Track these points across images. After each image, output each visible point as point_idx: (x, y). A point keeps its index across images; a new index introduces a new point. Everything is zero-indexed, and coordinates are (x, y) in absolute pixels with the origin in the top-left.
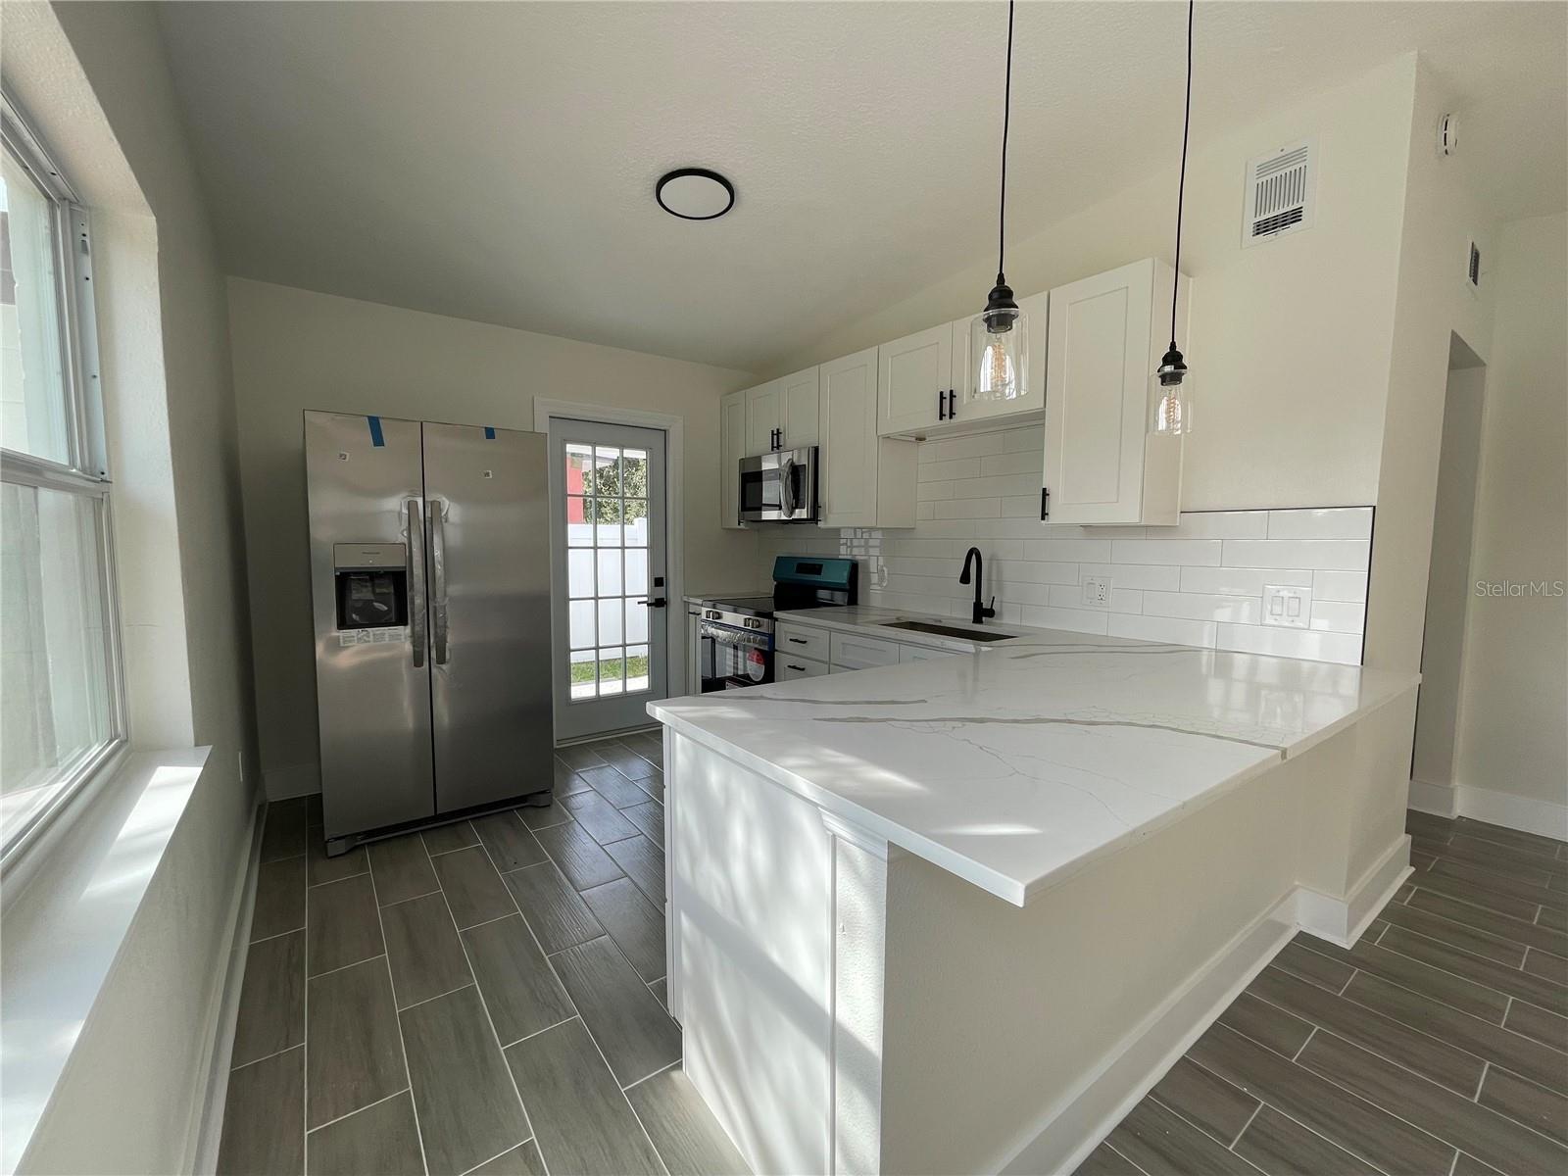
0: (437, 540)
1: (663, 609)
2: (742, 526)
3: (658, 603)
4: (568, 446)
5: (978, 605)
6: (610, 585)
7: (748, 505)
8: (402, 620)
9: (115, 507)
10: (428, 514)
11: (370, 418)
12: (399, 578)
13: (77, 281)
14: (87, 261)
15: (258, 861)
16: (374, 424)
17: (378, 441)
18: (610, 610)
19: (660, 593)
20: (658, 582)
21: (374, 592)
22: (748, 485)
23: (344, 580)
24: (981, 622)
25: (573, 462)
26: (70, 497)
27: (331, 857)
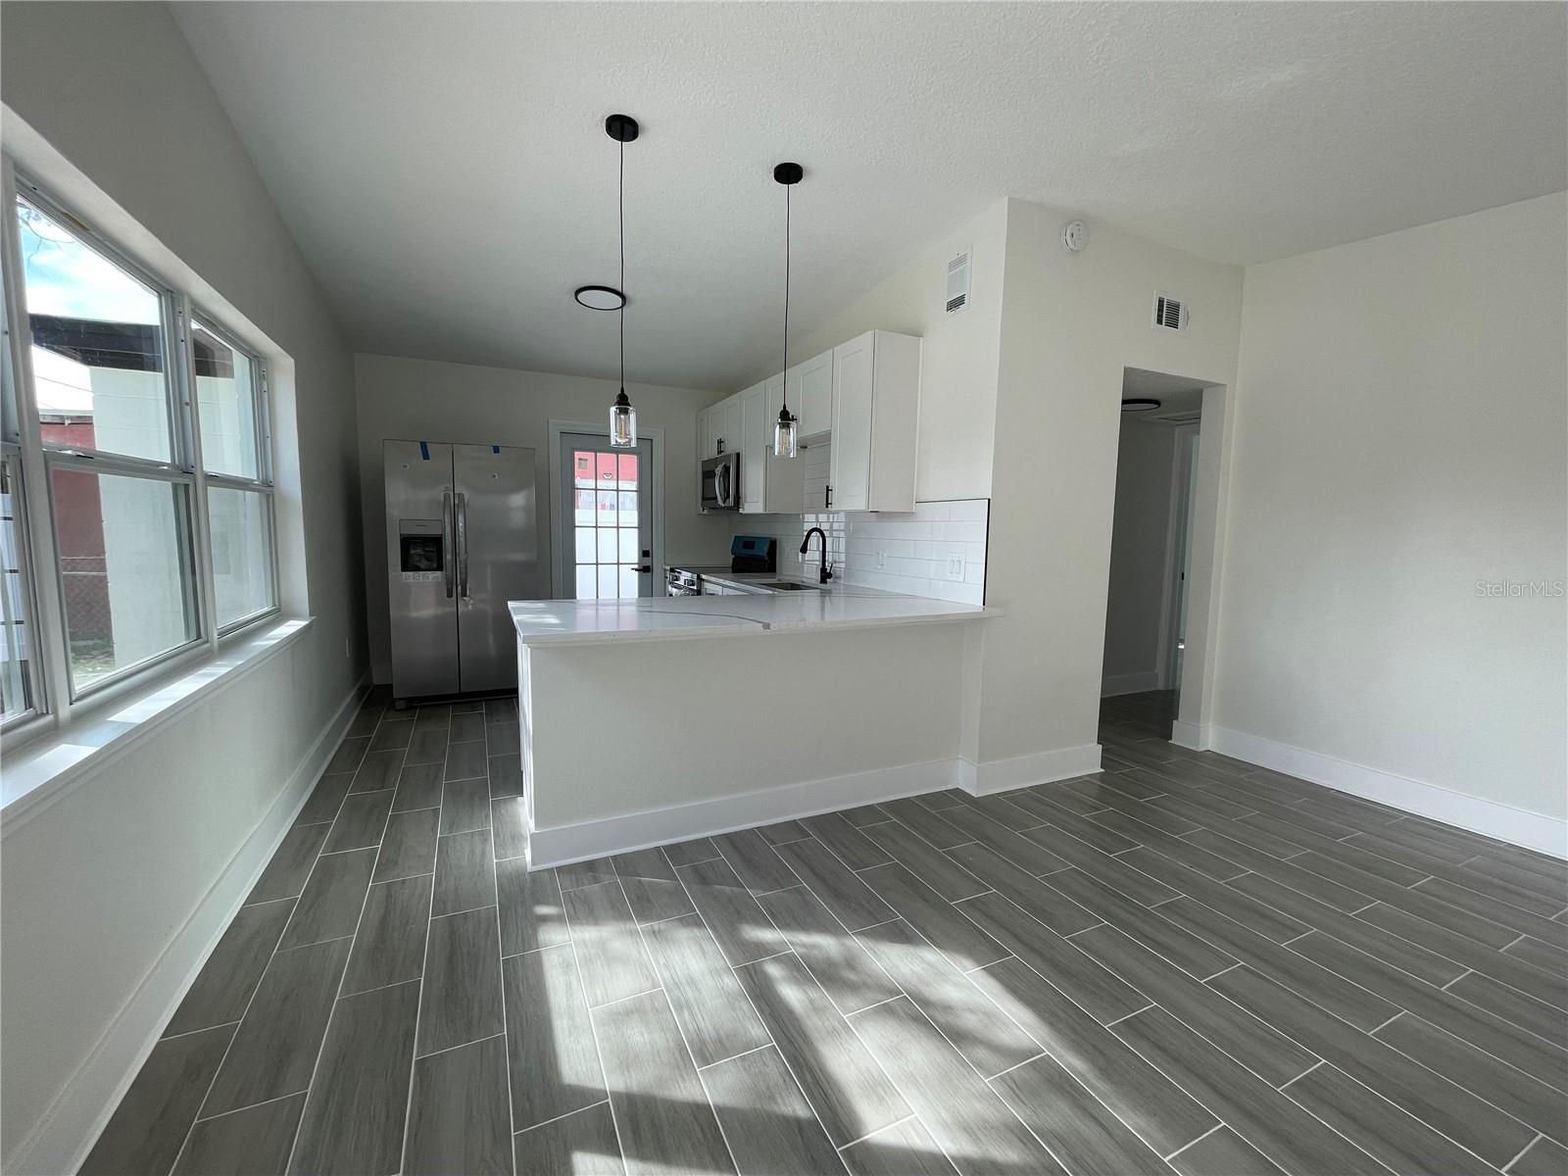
0: (461, 518)
1: (650, 574)
2: (706, 512)
3: (644, 570)
4: (576, 453)
5: (823, 570)
6: (608, 554)
7: (706, 496)
8: (440, 568)
9: (276, 500)
10: (456, 502)
11: (421, 443)
12: (437, 542)
13: (261, 391)
14: (265, 383)
15: (358, 709)
16: (424, 445)
17: (426, 456)
18: (608, 573)
19: (647, 561)
20: (645, 554)
21: (423, 549)
22: (706, 481)
23: (407, 542)
24: (826, 583)
25: (580, 464)
26: (257, 493)
27: (397, 710)
